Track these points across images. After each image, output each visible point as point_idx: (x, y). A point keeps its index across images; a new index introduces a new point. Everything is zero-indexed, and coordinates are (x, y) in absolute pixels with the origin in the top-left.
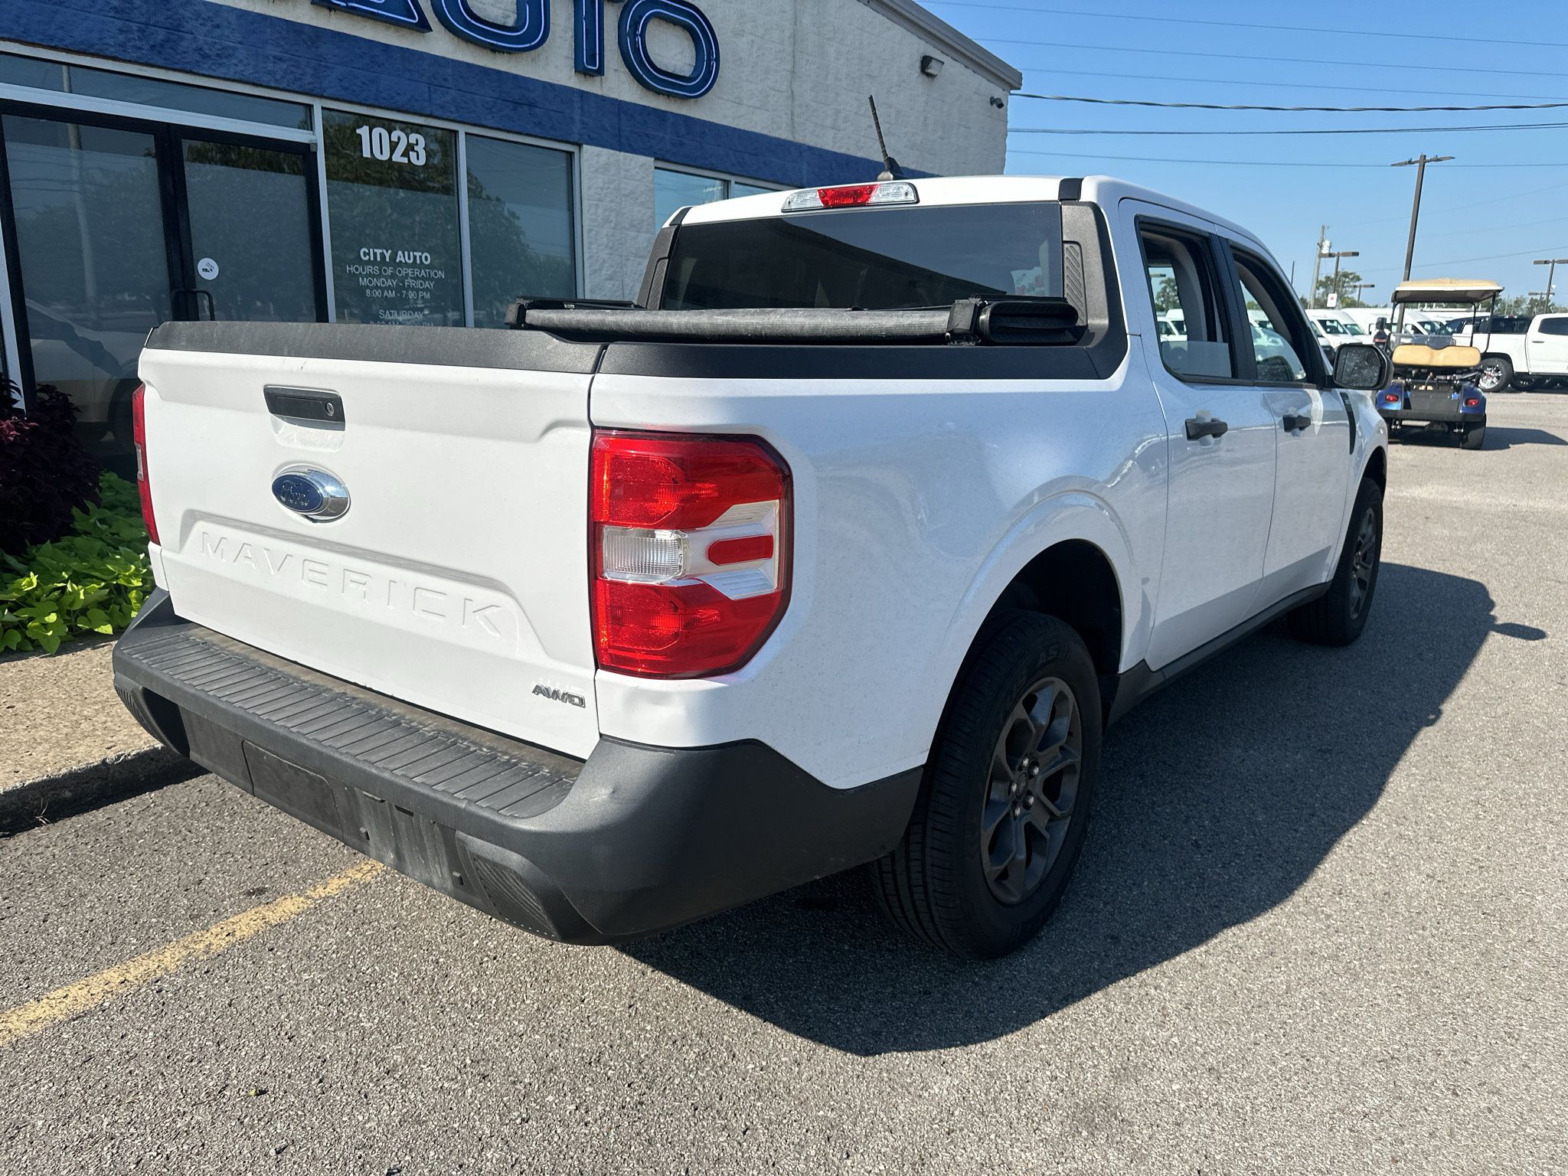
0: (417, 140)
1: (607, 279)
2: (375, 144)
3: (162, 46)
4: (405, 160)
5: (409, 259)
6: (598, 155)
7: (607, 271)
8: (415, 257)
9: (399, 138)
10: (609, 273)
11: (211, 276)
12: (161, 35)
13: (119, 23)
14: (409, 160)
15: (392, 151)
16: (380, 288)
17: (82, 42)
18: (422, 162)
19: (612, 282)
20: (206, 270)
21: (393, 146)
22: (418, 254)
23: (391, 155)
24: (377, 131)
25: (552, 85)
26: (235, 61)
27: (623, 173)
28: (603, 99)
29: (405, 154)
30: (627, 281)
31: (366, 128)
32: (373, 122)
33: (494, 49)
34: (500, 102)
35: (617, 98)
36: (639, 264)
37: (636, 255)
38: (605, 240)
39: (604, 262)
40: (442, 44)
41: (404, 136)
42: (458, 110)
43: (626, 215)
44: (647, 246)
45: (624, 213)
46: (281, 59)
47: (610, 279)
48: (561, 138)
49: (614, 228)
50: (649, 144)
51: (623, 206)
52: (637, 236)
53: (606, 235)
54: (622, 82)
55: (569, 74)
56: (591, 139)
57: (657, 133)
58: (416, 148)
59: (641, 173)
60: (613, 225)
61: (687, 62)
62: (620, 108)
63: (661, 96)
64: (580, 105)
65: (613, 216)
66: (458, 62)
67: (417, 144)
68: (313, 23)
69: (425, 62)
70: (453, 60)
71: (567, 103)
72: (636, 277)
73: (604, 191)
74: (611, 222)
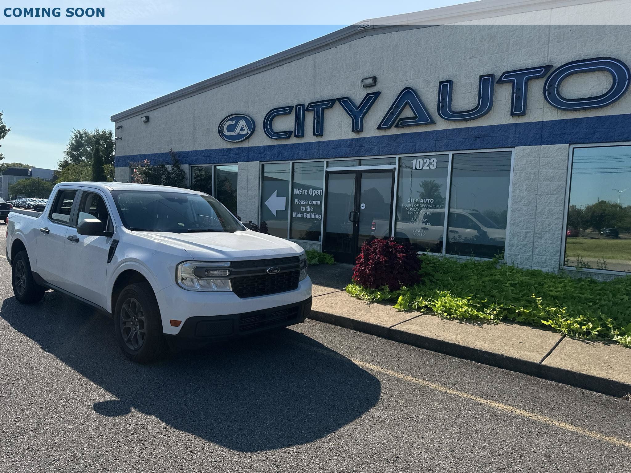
0: (433, 160)
1: (524, 206)
2: (417, 165)
3: (357, 151)
4: (428, 168)
5: (425, 201)
6: (524, 150)
7: (524, 202)
8: (427, 200)
9: (427, 161)
10: (525, 203)
11: (363, 208)
13: (349, 149)
14: (430, 168)
15: (423, 166)
16: (413, 211)
18: (435, 167)
19: (527, 207)
20: (362, 207)
21: (424, 164)
22: (429, 199)
24: (418, 161)
25: (498, 126)
27: (542, 155)
28: (531, 123)
29: (428, 166)
30: (539, 206)
31: (414, 160)
32: (417, 158)
34: (468, 139)
35: (541, 120)
36: (550, 197)
37: (548, 194)
38: (525, 188)
39: (523, 198)
40: (442, 125)
41: (428, 160)
42: (447, 147)
43: (542, 175)
44: (557, 188)
45: (541, 174)
46: (386, 147)
47: (526, 206)
48: (501, 147)
49: (532, 182)
50: (565, 138)
51: (540, 171)
52: (549, 184)
53: (526, 185)
54: (546, 113)
55: (508, 118)
56: (520, 144)
57: (573, 131)
58: (433, 163)
59: (556, 153)
60: (531, 180)
61: (605, 87)
62: (543, 125)
63: (578, 111)
64: (514, 130)
65: (532, 176)
66: (450, 129)
67: (433, 162)
68: (397, 133)
69: (435, 134)
70: (447, 130)
71: (506, 131)
72: (547, 204)
73: (527, 165)
74: (530, 179)
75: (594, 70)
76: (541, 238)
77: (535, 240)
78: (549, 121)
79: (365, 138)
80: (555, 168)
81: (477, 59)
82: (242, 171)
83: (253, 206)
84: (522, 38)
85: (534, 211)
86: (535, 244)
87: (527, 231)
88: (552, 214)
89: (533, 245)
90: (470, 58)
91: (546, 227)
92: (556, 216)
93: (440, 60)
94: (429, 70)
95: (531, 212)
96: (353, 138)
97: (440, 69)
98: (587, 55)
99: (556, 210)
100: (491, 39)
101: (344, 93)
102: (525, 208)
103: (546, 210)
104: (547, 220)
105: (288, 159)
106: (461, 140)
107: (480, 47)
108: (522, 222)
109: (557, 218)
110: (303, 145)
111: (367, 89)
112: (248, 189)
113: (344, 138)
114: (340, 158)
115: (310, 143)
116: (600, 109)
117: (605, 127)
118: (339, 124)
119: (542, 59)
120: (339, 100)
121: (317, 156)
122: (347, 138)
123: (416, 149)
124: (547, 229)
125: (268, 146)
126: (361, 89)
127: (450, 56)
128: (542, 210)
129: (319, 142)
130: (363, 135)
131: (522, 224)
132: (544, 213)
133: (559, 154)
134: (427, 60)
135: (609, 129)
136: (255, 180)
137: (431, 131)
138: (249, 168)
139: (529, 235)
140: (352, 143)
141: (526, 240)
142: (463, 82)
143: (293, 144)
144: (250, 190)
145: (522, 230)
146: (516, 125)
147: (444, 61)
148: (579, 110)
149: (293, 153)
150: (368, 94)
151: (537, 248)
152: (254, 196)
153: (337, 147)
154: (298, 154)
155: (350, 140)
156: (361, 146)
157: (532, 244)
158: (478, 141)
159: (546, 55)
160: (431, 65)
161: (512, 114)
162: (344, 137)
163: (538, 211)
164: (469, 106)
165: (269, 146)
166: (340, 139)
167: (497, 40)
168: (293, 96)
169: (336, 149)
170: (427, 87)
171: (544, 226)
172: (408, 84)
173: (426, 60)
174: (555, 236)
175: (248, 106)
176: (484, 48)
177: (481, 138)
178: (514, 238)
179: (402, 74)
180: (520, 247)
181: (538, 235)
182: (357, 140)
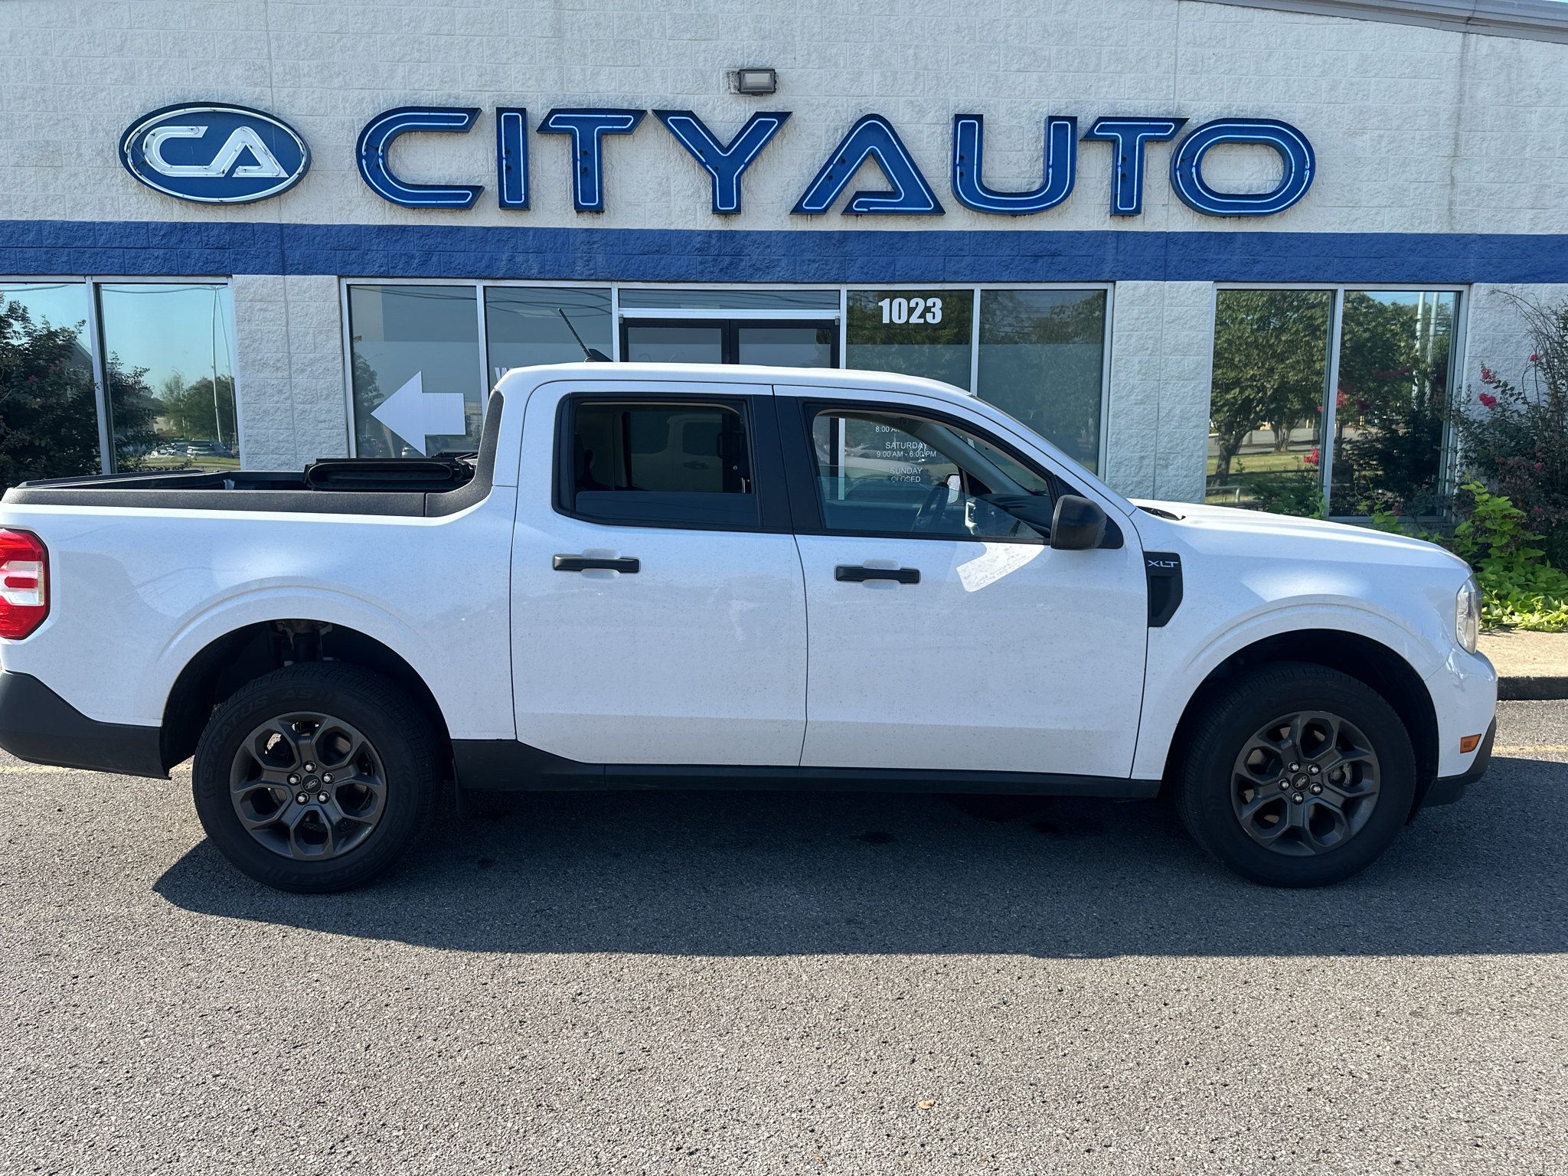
0: (934, 303)
1: (1136, 404)
2: (894, 312)
3: (727, 268)
4: (922, 321)
6: (1134, 289)
7: (1137, 396)
9: (917, 304)
10: (1139, 397)
12: (727, 260)
13: (699, 259)
14: (925, 320)
15: (909, 315)
17: (674, 275)
18: (938, 319)
19: (1142, 407)
21: (911, 311)
23: (909, 318)
24: (896, 302)
25: (1081, 233)
26: (779, 269)
27: (1167, 302)
28: (1145, 234)
29: (922, 315)
30: (1163, 404)
31: (887, 301)
32: (893, 295)
33: (1014, 214)
34: (1019, 258)
35: (1165, 230)
36: (1183, 386)
37: (1179, 378)
38: (1137, 367)
39: (1133, 387)
40: (958, 220)
41: (921, 302)
42: (972, 273)
43: (1168, 342)
44: (1196, 369)
45: (1166, 340)
46: (814, 261)
47: (1141, 404)
48: (1088, 279)
49: (1151, 354)
50: (1207, 269)
51: (1164, 333)
52: (1182, 359)
53: (1140, 362)
54: (1173, 215)
55: (1102, 219)
56: (1127, 275)
57: (1220, 256)
58: (933, 309)
59: (1193, 298)
60: (1149, 352)
61: (1270, 178)
62: (1168, 239)
63: (1228, 219)
64: (1114, 245)
65: (1150, 344)
66: (975, 232)
67: (934, 306)
68: (842, 229)
69: (942, 239)
70: (970, 232)
71: (1098, 246)
72: (1178, 399)
73: (1140, 321)
74: (1147, 349)
75: (1253, 143)
76: (1166, 467)
77: (1157, 472)
78: (1179, 233)
79: (749, 233)
80: (1191, 327)
81: (1035, 76)
82: (258, 306)
83: (321, 426)
84: (1125, 49)
85: (1155, 414)
86: (1158, 478)
87: (1143, 454)
88: (1188, 419)
89: (1154, 482)
90: (1019, 71)
91: (1177, 445)
92: (1194, 421)
93: (948, 61)
94: (922, 79)
95: (1150, 417)
96: (711, 228)
97: (948, 83)
98: (1242, 111)
99: (1193, 410)
100: (1063, 36)
101: (671, 96)
102: (1138, 409)
103: (1177, 411)
104: (1179, 430)
105: (471, 275)
106: (1004, 259)
107: (1040, 49)
108: (1132, 437)
109: (1195, 427)
110: (531, 233)
111: (748, 98)
112: (294, 368)
113: (679, 228)
114: (669, 282)
115: (556, 232)
116: (1262, 219)
117: (1270, 253)
118: (660, 184)
119: (1164, 102)
120: (662, 114)
121: (588, 273)
122: (691, 227)
123: (897, 273)
124: (1179, 449)
125: (375, 226)
126: (727, 96)
127: (971, 56)
128: (1170, 411)
129: (590, 232)
130: (738, 224)
131: (1134, 441)
132: (1173, 417)
133: (1198, 300)
134: (915, 54)
135: (1277, 258)
136: (323, 337)
137: (933, 232)
138: (290, 297)
139: (1146, 462)
140: (709, 243)
141: (1142, 473)
142: (1004, 124)
143: (488, 229)
144: (303, 371)
145: (1133, 454)
146: (1118, 235)
147: (956, 64)
148: (1231, 216)
149: (487, 256)
150: (758, 115)
151: (1161, 487)
152: (325, 392)
153: (658, 251)
154: (511, 260)
155: (700, 233)
156: (738, 254)
157: (1152, 479)
158: (1039, 265)
159: (1172, 96)
160: (925, 68)
161: (1115, 213)
162: (679, 225)
163: (1162, 415)
164: (1019, 183)
165: (381, 229)
166: (666, 227)
167: (1076, 42)
168: (475, 77)
169: (657, 257)
170: (918, 122)
171: (1174, 443)
172: (867, 105)
173: (911, 52)
174: (1193, 460)
175: (267, 83)
176: (1047, 53)
177: (1046, 258)
178: (1117, 471)
179: (849, 77)
180: (1130, 488)
181: (1162, 462)
182: (722, 235)
